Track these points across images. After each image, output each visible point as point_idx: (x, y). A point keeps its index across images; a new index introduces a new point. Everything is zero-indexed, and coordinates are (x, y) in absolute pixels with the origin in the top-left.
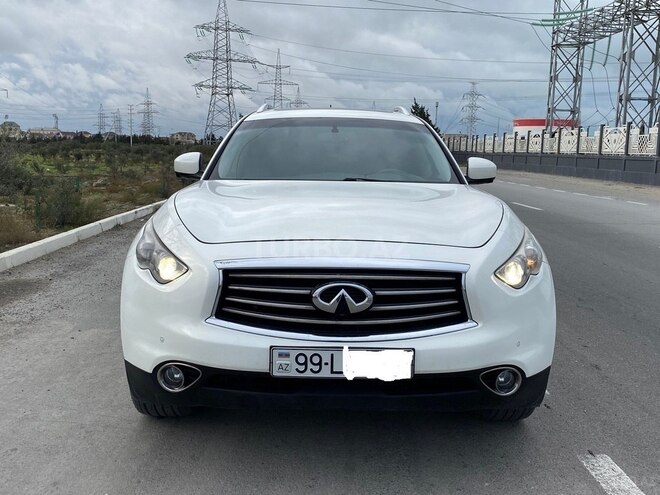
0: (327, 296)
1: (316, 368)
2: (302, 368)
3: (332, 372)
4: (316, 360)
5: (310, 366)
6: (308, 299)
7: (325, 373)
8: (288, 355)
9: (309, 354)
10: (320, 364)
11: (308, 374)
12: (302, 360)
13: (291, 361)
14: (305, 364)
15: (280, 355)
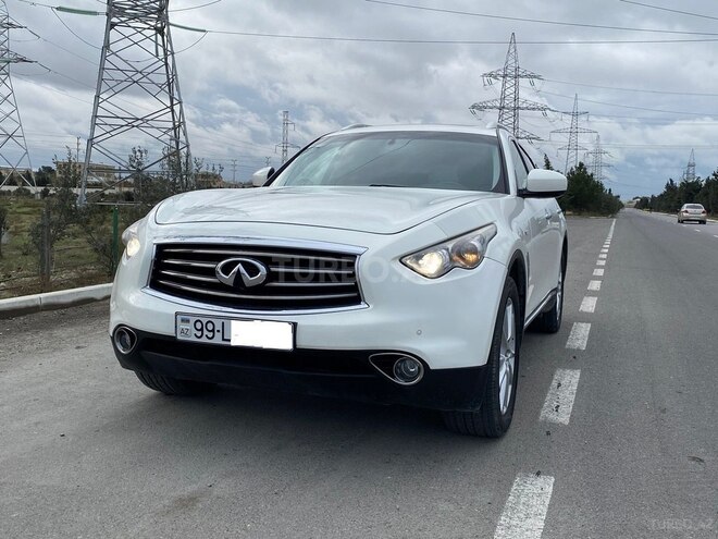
0: (226, 269)
1: (210, 335)
2: (199, 334)
3: (223, 340)
4: (210, 327)
5: (206, 332)
6: (211, 273)
7: (218, 340)
8: (188, 321)
9: (204, 320)
10: (213, 331)
11: (204, 340)
12: (199, 326)
13: (190, 326)
14: (202, 330)
15: (183, 320)
